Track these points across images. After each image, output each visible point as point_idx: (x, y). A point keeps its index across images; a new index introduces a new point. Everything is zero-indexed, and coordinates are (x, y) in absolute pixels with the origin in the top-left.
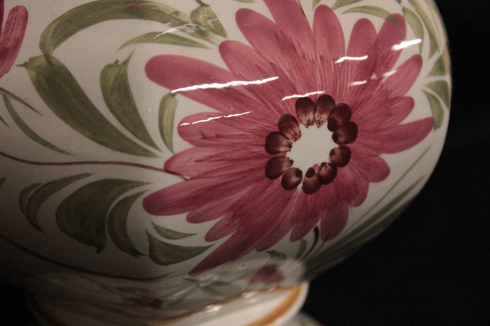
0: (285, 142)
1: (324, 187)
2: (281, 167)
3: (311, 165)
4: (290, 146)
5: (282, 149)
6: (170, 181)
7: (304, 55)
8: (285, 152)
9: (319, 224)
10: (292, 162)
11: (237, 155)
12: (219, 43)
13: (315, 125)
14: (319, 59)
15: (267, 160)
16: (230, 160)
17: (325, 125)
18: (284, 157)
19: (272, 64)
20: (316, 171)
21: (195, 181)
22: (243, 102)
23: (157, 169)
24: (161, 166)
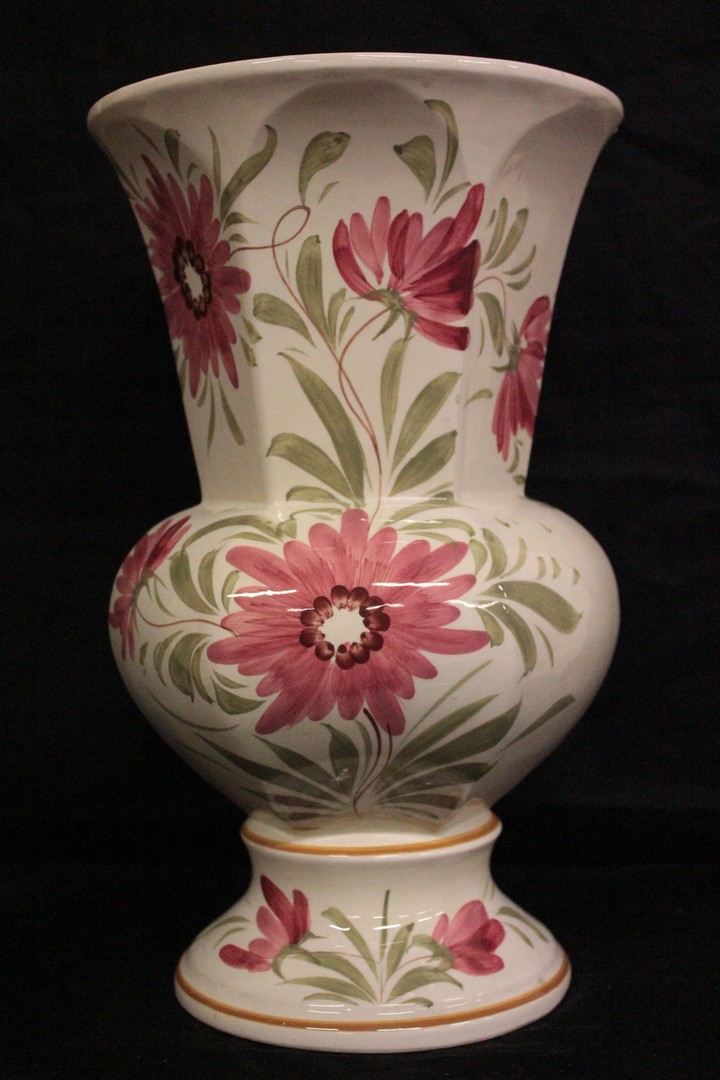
0: (318, 618)
1: (357, 667)
2: (314, 638)
3: (343, 642)
4: (323, 622)
5: (315, 623)
6: (224, 635)
7: (351, 556)
8: (318, 626)
9: (366, 705)
10: (324, 636)
11: (276, 621)
12: (286, 542)
13: (347, 609)
14: (363, 560)
15: (300, 630)
16: (270, 625)
17: (357, 611)
18: (316, 630)
19: (320, 559)
20: (348, 648)
21: (244, 638)
22: (287, 582)
23: (216, 625)
24: (219, 623)
